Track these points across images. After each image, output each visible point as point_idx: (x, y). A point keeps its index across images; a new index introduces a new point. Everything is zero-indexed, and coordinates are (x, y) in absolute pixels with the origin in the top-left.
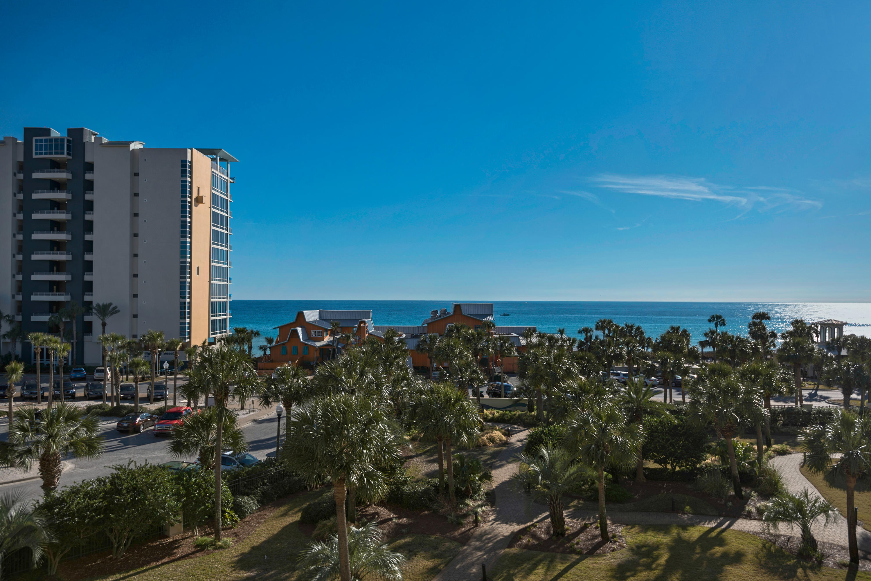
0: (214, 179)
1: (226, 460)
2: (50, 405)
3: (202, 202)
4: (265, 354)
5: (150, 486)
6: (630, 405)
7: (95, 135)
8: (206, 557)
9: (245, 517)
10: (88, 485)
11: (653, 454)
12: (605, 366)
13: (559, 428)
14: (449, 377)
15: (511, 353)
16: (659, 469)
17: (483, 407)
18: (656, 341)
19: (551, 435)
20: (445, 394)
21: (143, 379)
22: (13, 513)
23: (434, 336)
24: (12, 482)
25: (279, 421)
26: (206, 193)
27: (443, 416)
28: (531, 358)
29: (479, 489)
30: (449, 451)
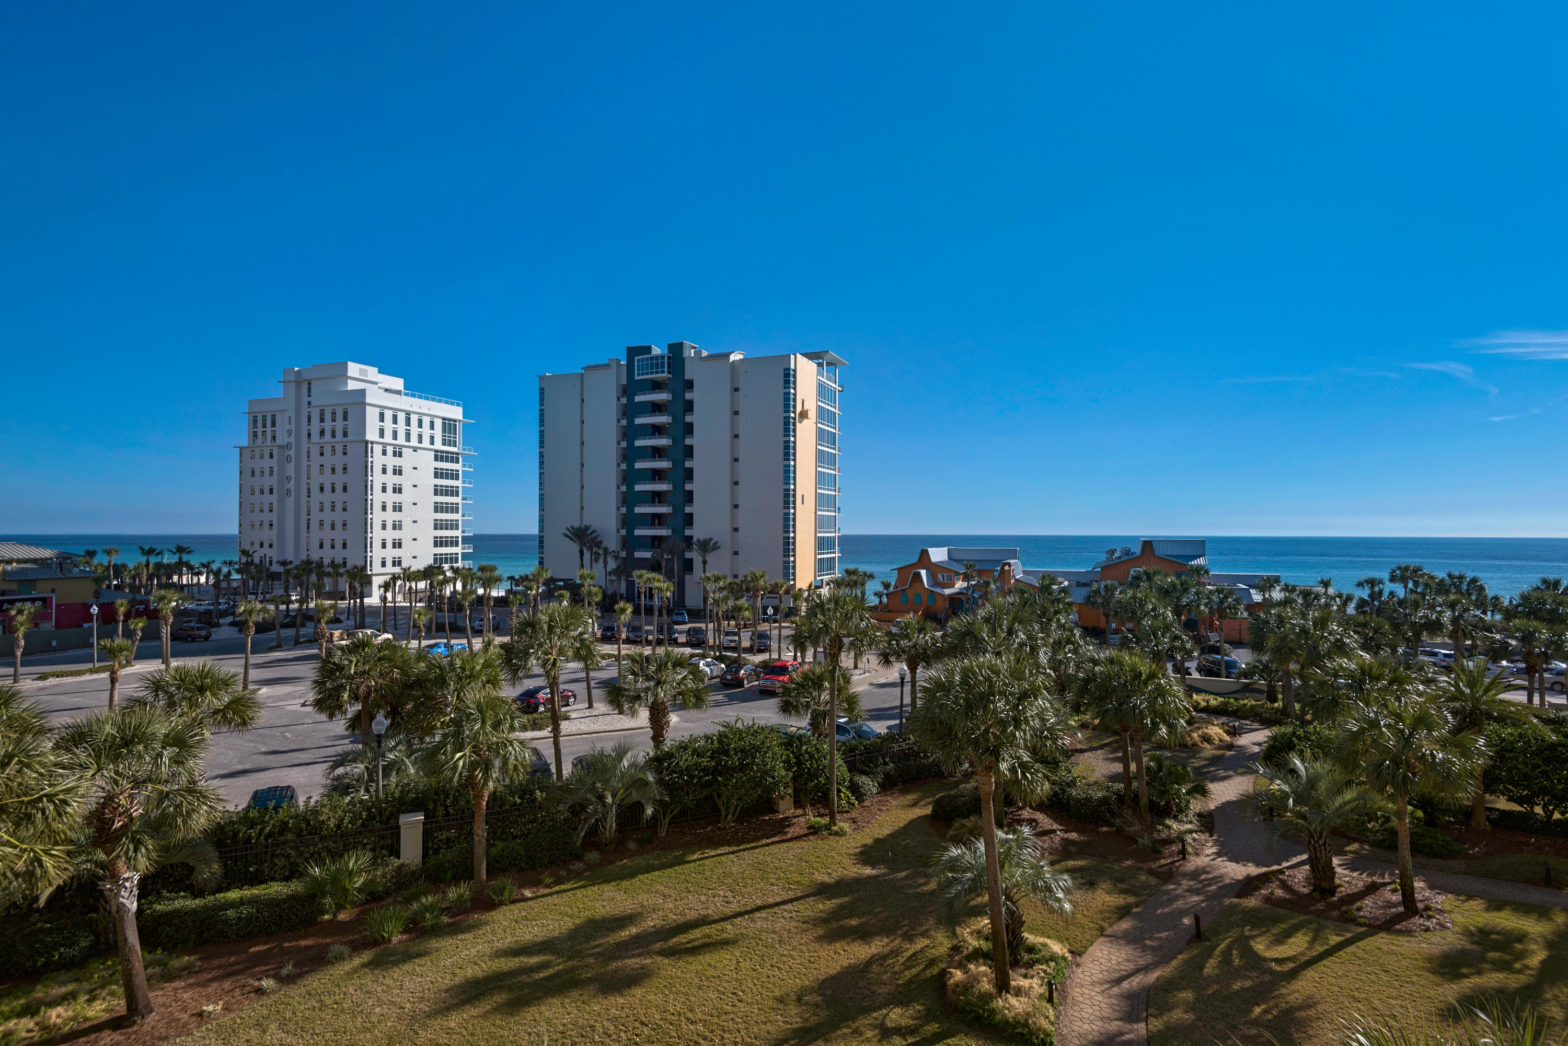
0: (821, 387)
1: (841, 729)
2: (654, 650)
3: (807, 417)
4: (881, 602)
5: (757, 749)
6: (1457, 705)
7: (695, 348)
8: (820, 842)
9: (863, 801)
10: (696, 740)
11: (1505, 788)
12: (1408, 640)
13: (1324, 730)
14: (1136, 643)
15: (1236, 614)
16: (1519, 812)
17: (1191, 689)
18: (1511, 601)
19: (1309, 740)
20: (1133, 669)
21: (745, 626)
22: (626, 763)
23: (1112, 585)
24: (622, 730)
25: (902, 686)
26: (811, 406)
27: (1129, 697)
28: (1273, 621)
29: (1187, 807)
30: (1139, 748)
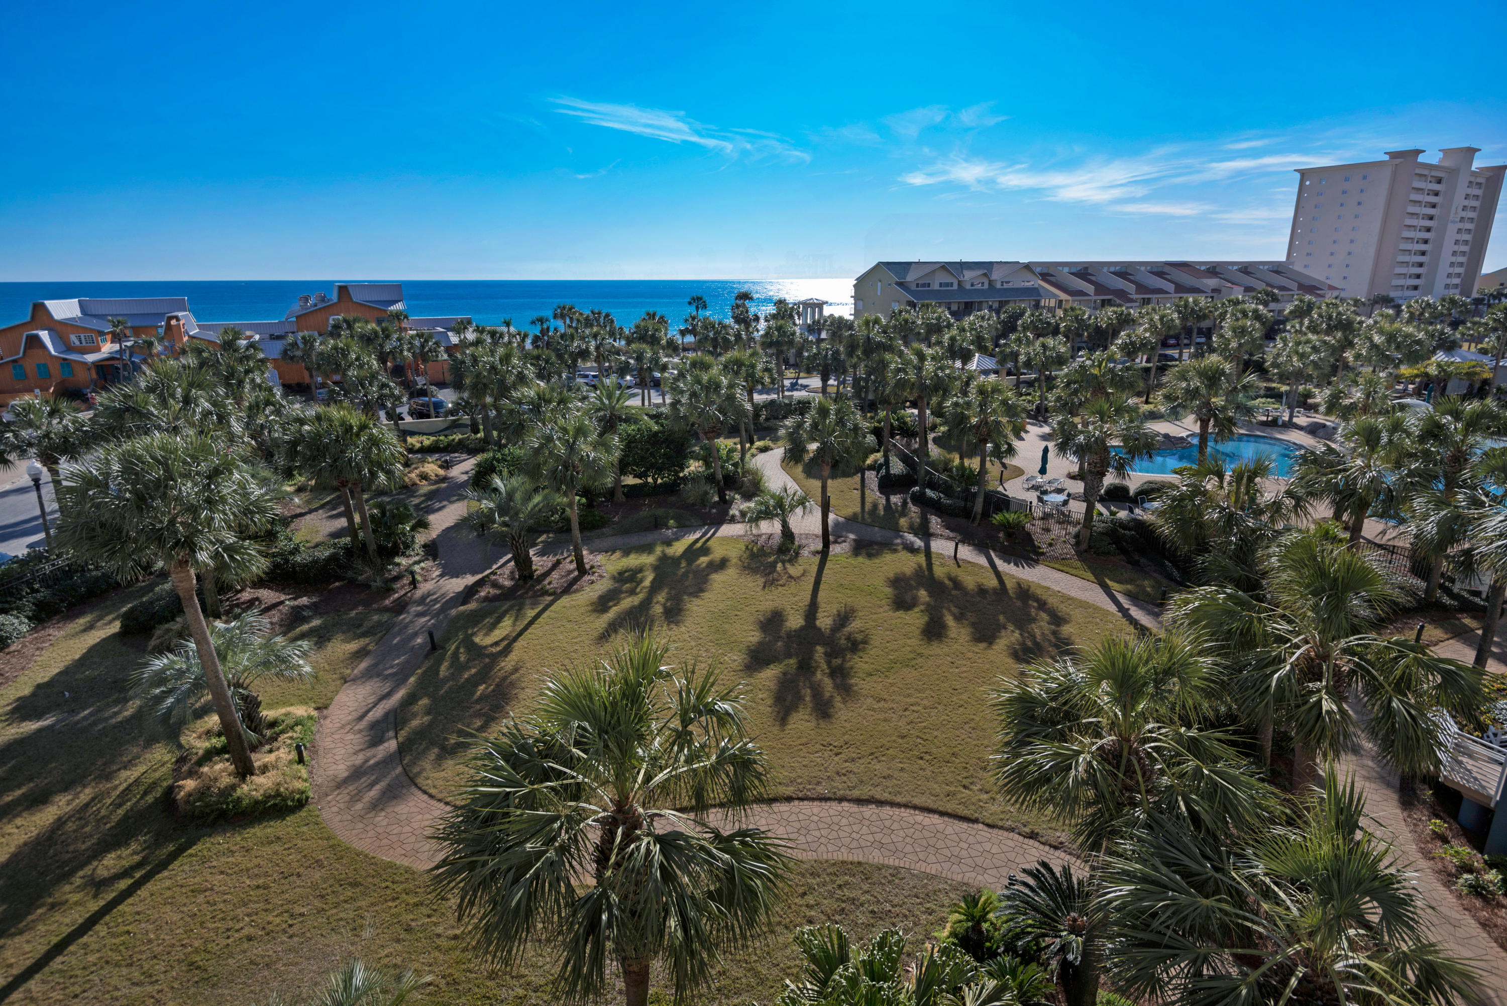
6: (602, 414)
9: (8, 647)
11: (631, 468)
12: (569, 366)
13: (516, 451)
14: (345, 396)
15: (437, 356)
16: (639, 484)
17: (405, 434)
18: (629, 331)
19: (506, 461)
20: (343, 423)
23: (310, 336)
25: (39, 490)
27: (343, 452)
28: (468, 361)
29: (413, 542)
30: (361, 499)
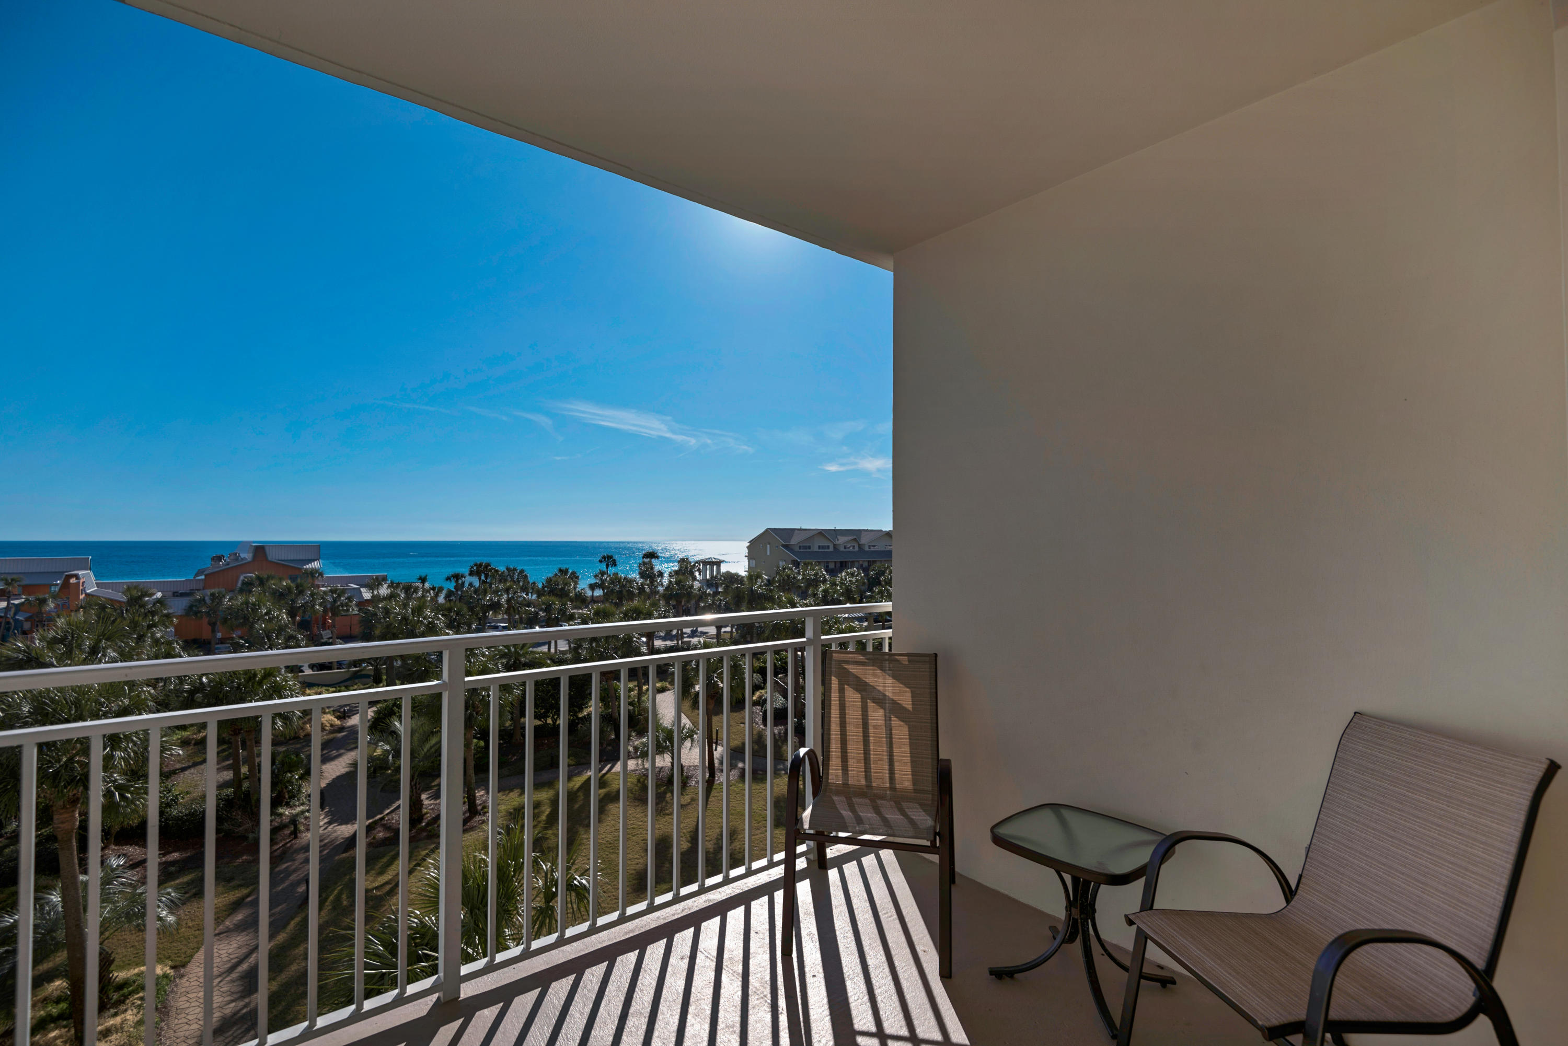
15: (348, 610)
17: (304, 685)
18: (541, 585)
23: (219, 593)
28: (380, 615)
